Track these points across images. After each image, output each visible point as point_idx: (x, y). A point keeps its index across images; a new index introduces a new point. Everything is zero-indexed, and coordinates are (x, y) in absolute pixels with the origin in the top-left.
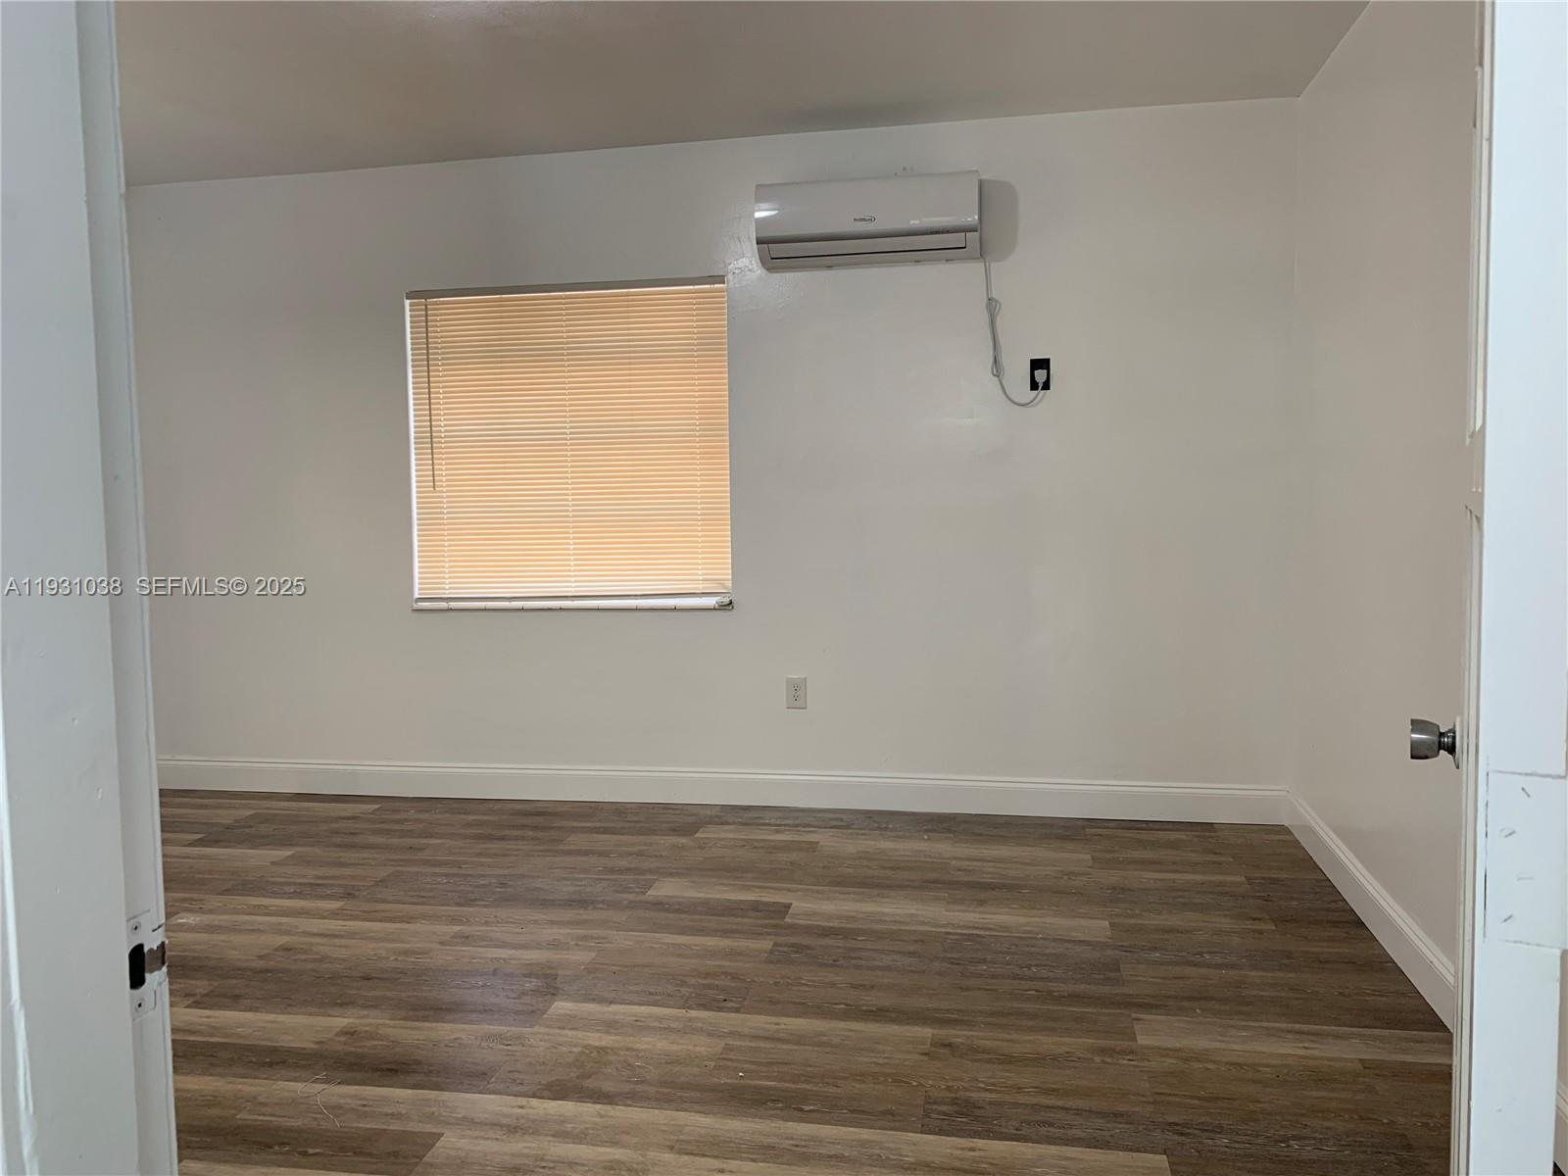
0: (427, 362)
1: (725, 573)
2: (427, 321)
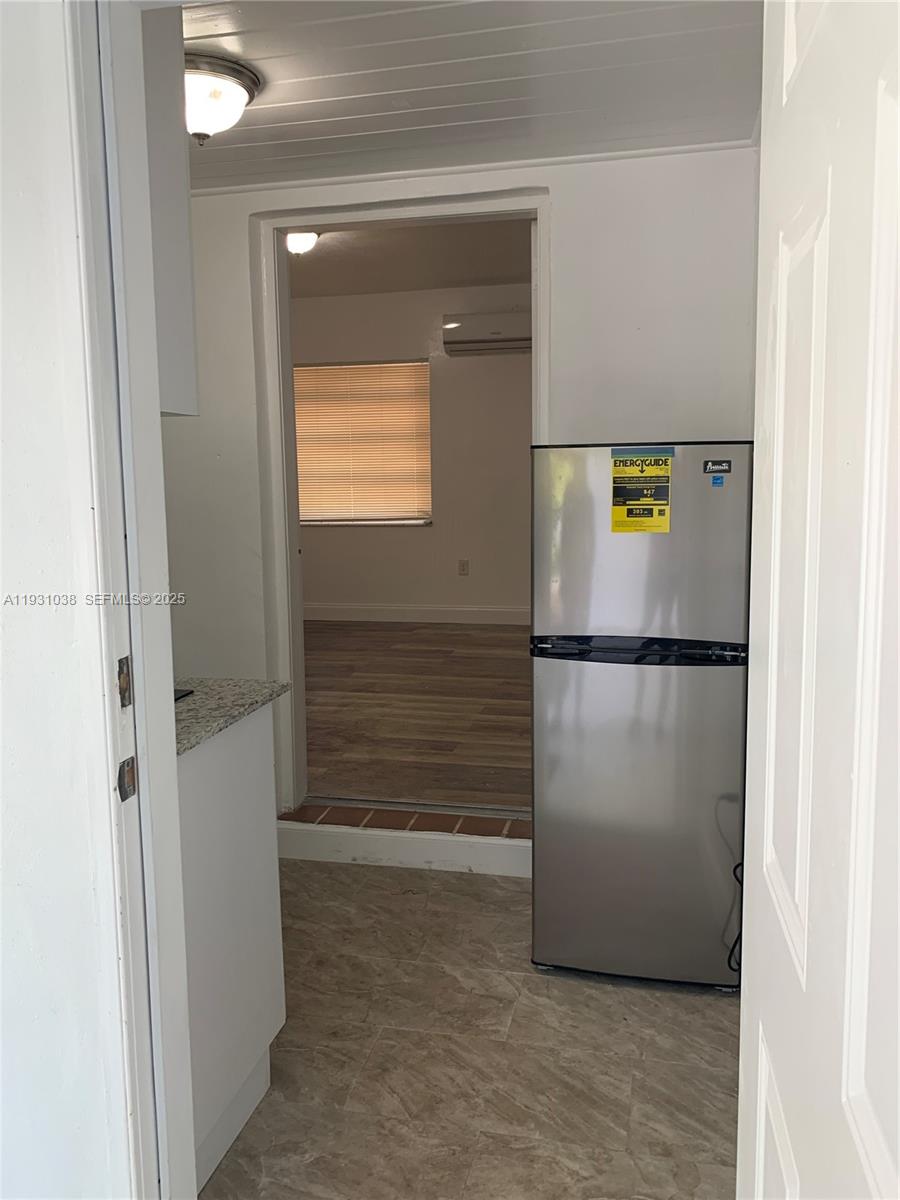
1: (428, 508)
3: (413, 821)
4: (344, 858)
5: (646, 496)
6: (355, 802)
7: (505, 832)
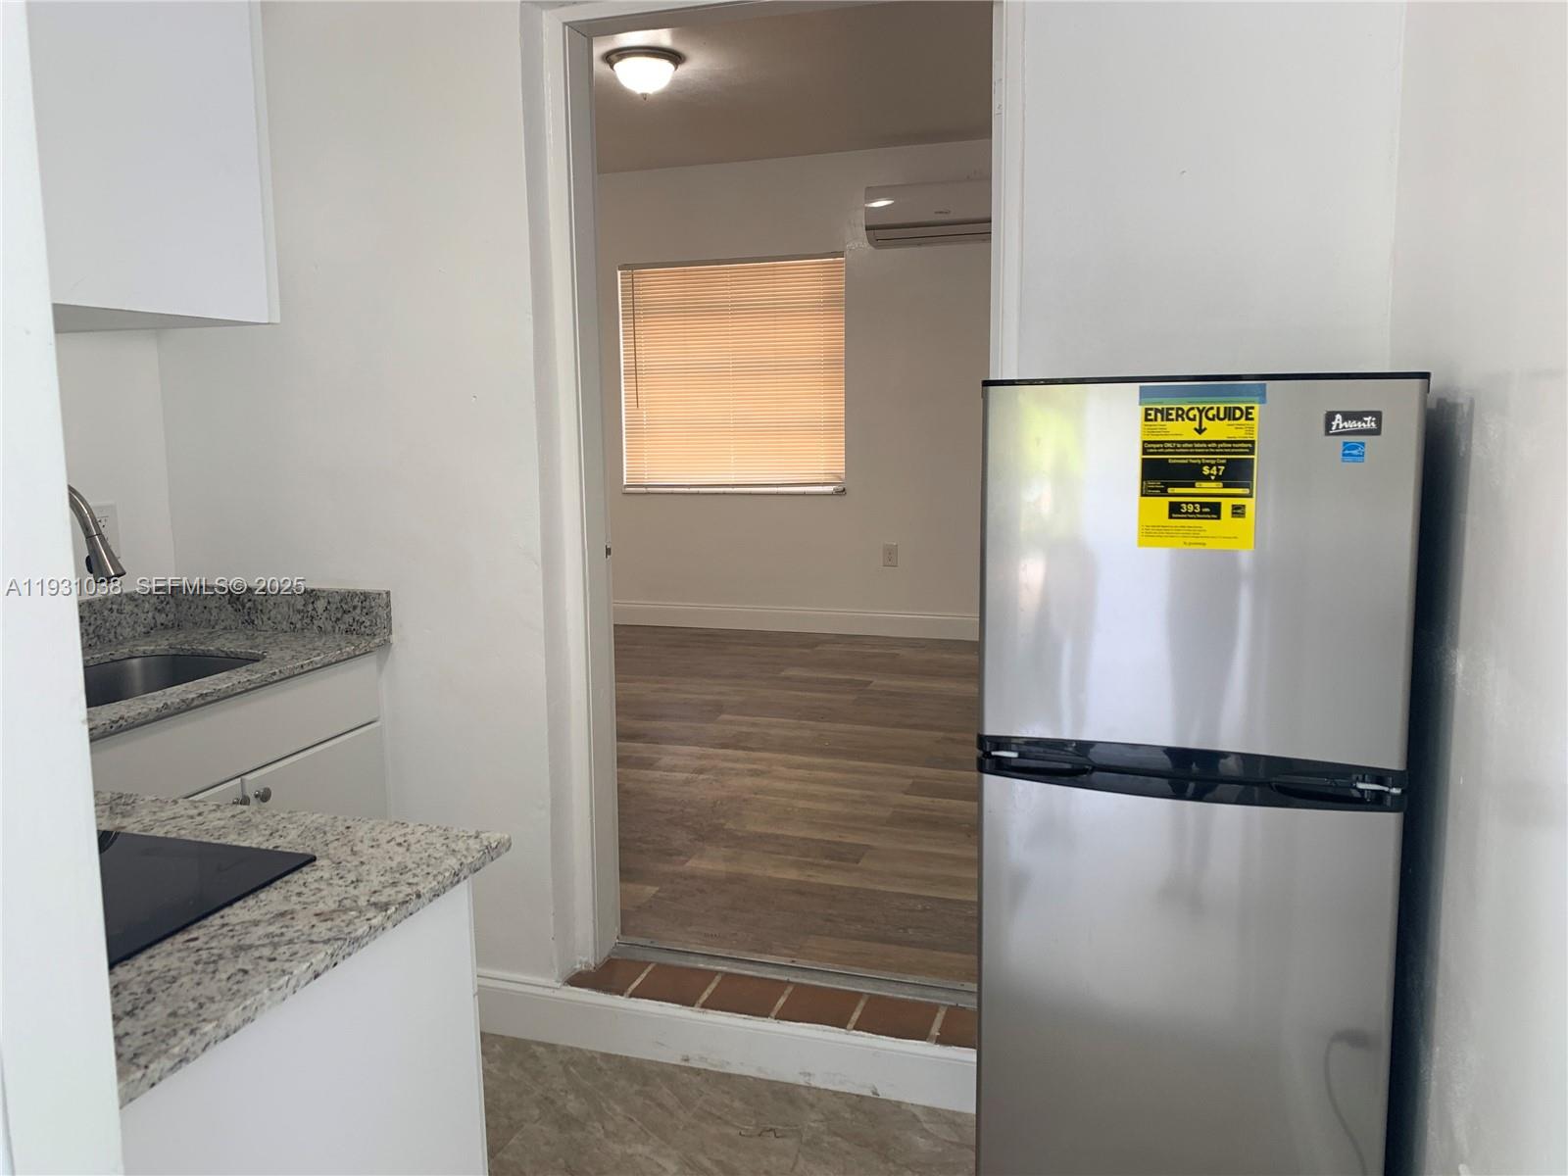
0: (633, 315)
1: (841, 469)
2: (633, 286)
3: (782, 1001)
4: (671, 1056)
5: (1207, 478)
6: (692, 958)
7: (935, 1031)
